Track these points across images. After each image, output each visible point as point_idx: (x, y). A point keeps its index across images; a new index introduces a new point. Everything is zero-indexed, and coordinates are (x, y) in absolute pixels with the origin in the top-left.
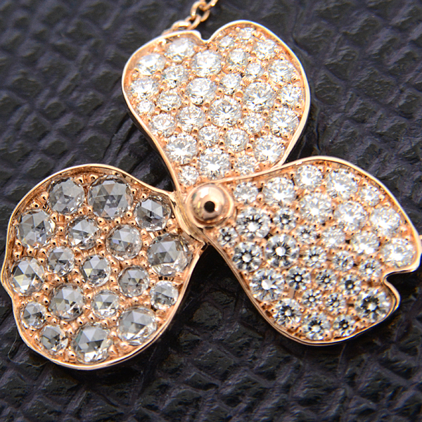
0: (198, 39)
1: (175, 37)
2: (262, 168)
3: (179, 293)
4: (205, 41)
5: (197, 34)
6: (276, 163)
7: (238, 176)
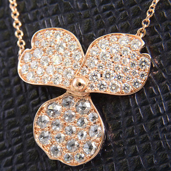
0: (29, 50)
1: (23, 56)
2: (81, 62)
3: (96, 113)
4: (31, 49)
5: (27, 50)
6: (83, 57)
7: (77, 70)
